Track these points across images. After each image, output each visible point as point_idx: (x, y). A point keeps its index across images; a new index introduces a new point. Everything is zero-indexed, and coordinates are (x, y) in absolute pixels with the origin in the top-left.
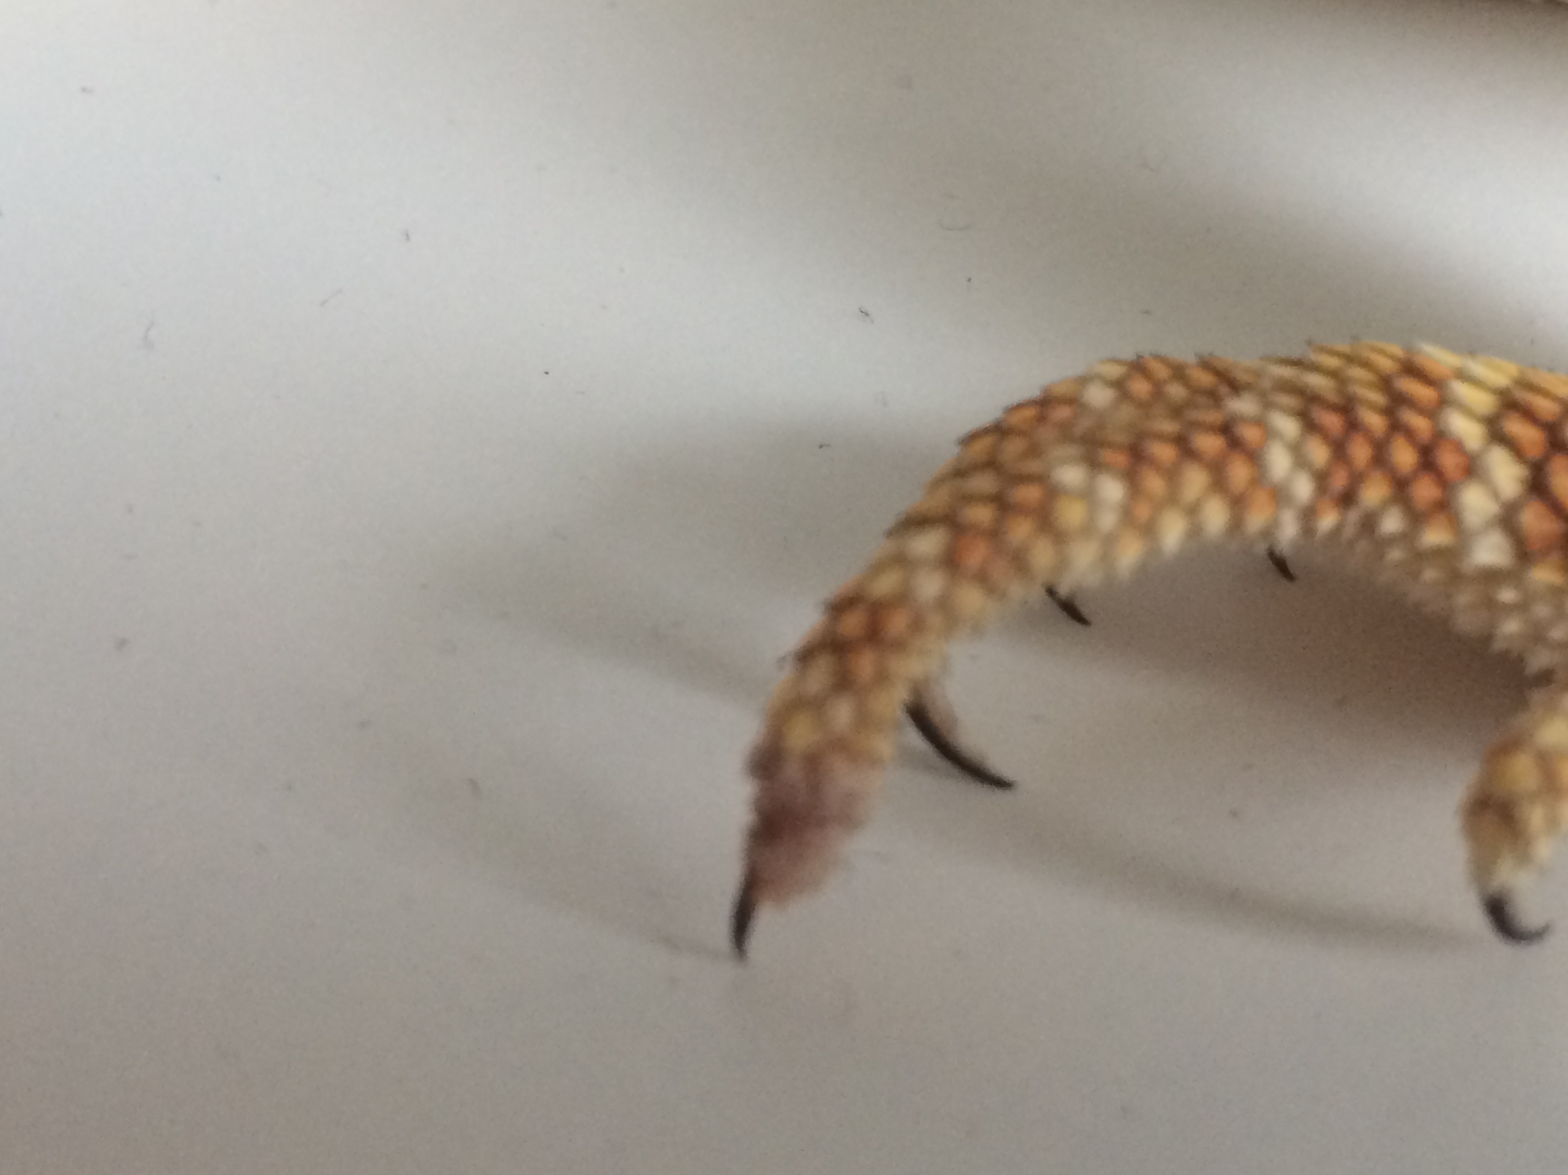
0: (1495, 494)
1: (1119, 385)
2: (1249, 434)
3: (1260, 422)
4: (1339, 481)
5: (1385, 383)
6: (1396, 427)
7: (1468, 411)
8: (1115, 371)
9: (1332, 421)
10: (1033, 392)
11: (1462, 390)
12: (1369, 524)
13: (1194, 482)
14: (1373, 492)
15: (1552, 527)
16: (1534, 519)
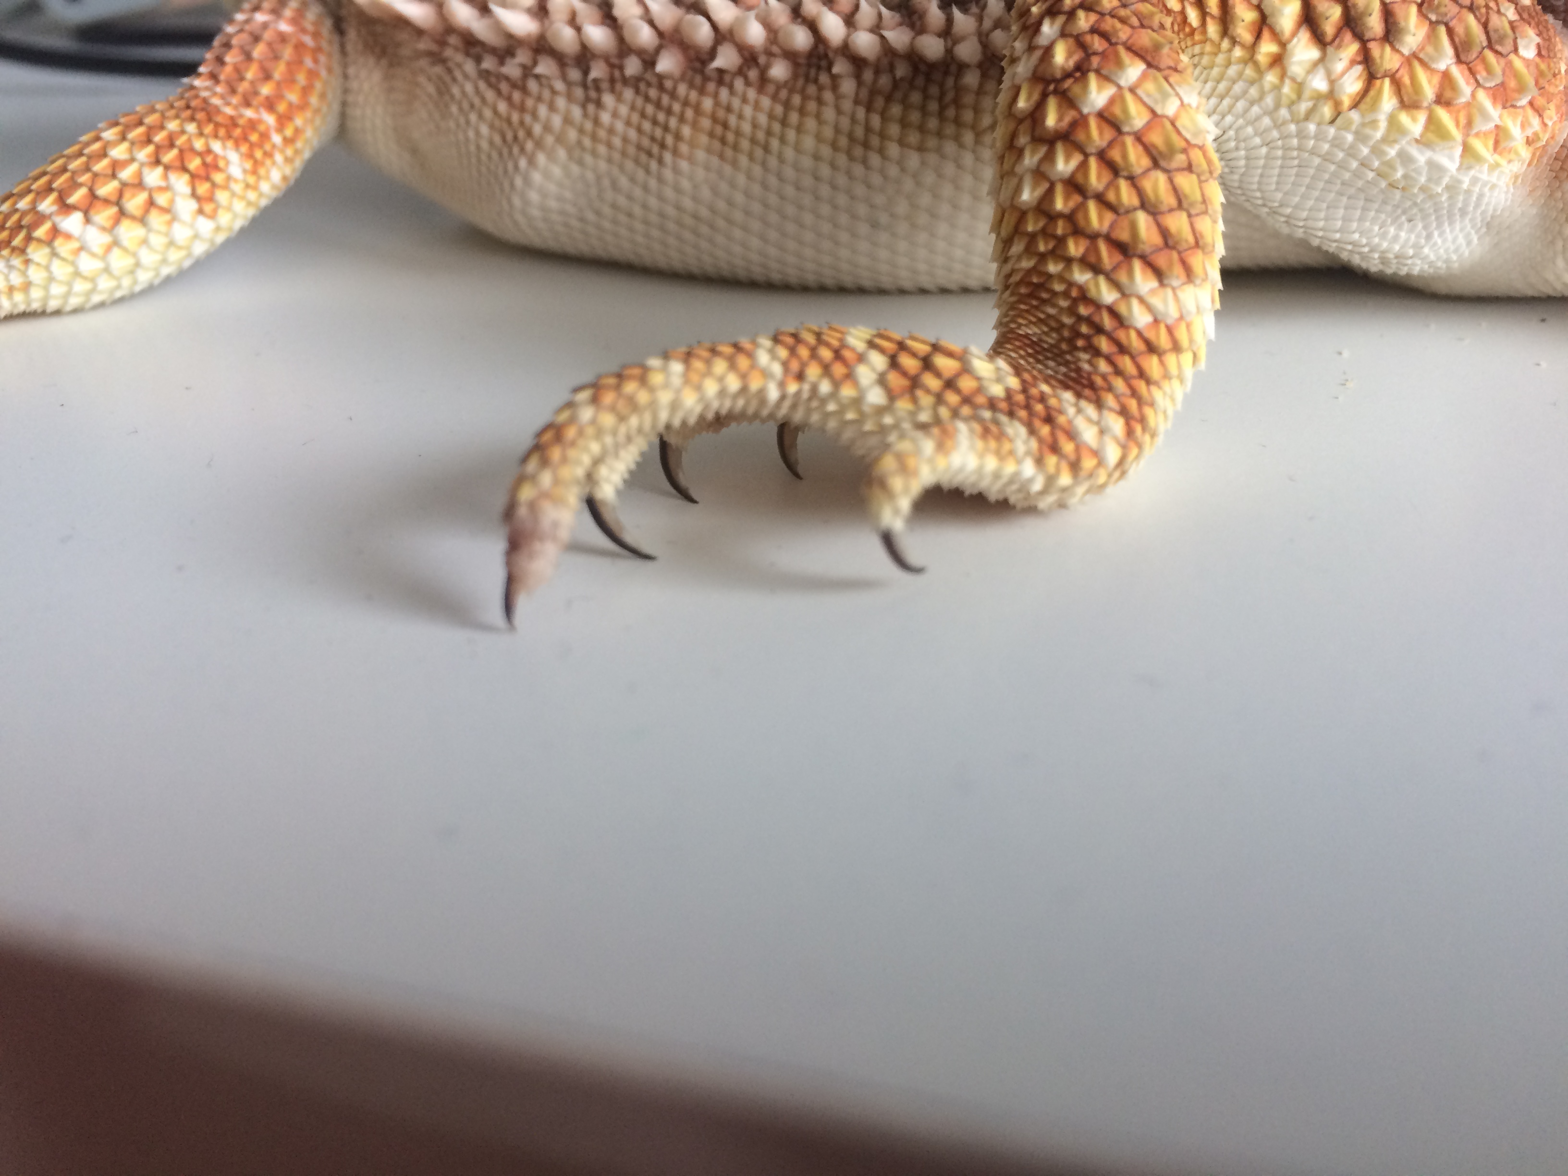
0: (873, 369)
2: (747, 346)
3: (753, 341)
4: (795, 366)
6: (821, 341)
7: (857, 337)
9: (789, 340)
11: (855, 333)
12: (814, 389)
13: (720, 366)
14: (813, 371)
15: (904, 382)
16: (895, 379)
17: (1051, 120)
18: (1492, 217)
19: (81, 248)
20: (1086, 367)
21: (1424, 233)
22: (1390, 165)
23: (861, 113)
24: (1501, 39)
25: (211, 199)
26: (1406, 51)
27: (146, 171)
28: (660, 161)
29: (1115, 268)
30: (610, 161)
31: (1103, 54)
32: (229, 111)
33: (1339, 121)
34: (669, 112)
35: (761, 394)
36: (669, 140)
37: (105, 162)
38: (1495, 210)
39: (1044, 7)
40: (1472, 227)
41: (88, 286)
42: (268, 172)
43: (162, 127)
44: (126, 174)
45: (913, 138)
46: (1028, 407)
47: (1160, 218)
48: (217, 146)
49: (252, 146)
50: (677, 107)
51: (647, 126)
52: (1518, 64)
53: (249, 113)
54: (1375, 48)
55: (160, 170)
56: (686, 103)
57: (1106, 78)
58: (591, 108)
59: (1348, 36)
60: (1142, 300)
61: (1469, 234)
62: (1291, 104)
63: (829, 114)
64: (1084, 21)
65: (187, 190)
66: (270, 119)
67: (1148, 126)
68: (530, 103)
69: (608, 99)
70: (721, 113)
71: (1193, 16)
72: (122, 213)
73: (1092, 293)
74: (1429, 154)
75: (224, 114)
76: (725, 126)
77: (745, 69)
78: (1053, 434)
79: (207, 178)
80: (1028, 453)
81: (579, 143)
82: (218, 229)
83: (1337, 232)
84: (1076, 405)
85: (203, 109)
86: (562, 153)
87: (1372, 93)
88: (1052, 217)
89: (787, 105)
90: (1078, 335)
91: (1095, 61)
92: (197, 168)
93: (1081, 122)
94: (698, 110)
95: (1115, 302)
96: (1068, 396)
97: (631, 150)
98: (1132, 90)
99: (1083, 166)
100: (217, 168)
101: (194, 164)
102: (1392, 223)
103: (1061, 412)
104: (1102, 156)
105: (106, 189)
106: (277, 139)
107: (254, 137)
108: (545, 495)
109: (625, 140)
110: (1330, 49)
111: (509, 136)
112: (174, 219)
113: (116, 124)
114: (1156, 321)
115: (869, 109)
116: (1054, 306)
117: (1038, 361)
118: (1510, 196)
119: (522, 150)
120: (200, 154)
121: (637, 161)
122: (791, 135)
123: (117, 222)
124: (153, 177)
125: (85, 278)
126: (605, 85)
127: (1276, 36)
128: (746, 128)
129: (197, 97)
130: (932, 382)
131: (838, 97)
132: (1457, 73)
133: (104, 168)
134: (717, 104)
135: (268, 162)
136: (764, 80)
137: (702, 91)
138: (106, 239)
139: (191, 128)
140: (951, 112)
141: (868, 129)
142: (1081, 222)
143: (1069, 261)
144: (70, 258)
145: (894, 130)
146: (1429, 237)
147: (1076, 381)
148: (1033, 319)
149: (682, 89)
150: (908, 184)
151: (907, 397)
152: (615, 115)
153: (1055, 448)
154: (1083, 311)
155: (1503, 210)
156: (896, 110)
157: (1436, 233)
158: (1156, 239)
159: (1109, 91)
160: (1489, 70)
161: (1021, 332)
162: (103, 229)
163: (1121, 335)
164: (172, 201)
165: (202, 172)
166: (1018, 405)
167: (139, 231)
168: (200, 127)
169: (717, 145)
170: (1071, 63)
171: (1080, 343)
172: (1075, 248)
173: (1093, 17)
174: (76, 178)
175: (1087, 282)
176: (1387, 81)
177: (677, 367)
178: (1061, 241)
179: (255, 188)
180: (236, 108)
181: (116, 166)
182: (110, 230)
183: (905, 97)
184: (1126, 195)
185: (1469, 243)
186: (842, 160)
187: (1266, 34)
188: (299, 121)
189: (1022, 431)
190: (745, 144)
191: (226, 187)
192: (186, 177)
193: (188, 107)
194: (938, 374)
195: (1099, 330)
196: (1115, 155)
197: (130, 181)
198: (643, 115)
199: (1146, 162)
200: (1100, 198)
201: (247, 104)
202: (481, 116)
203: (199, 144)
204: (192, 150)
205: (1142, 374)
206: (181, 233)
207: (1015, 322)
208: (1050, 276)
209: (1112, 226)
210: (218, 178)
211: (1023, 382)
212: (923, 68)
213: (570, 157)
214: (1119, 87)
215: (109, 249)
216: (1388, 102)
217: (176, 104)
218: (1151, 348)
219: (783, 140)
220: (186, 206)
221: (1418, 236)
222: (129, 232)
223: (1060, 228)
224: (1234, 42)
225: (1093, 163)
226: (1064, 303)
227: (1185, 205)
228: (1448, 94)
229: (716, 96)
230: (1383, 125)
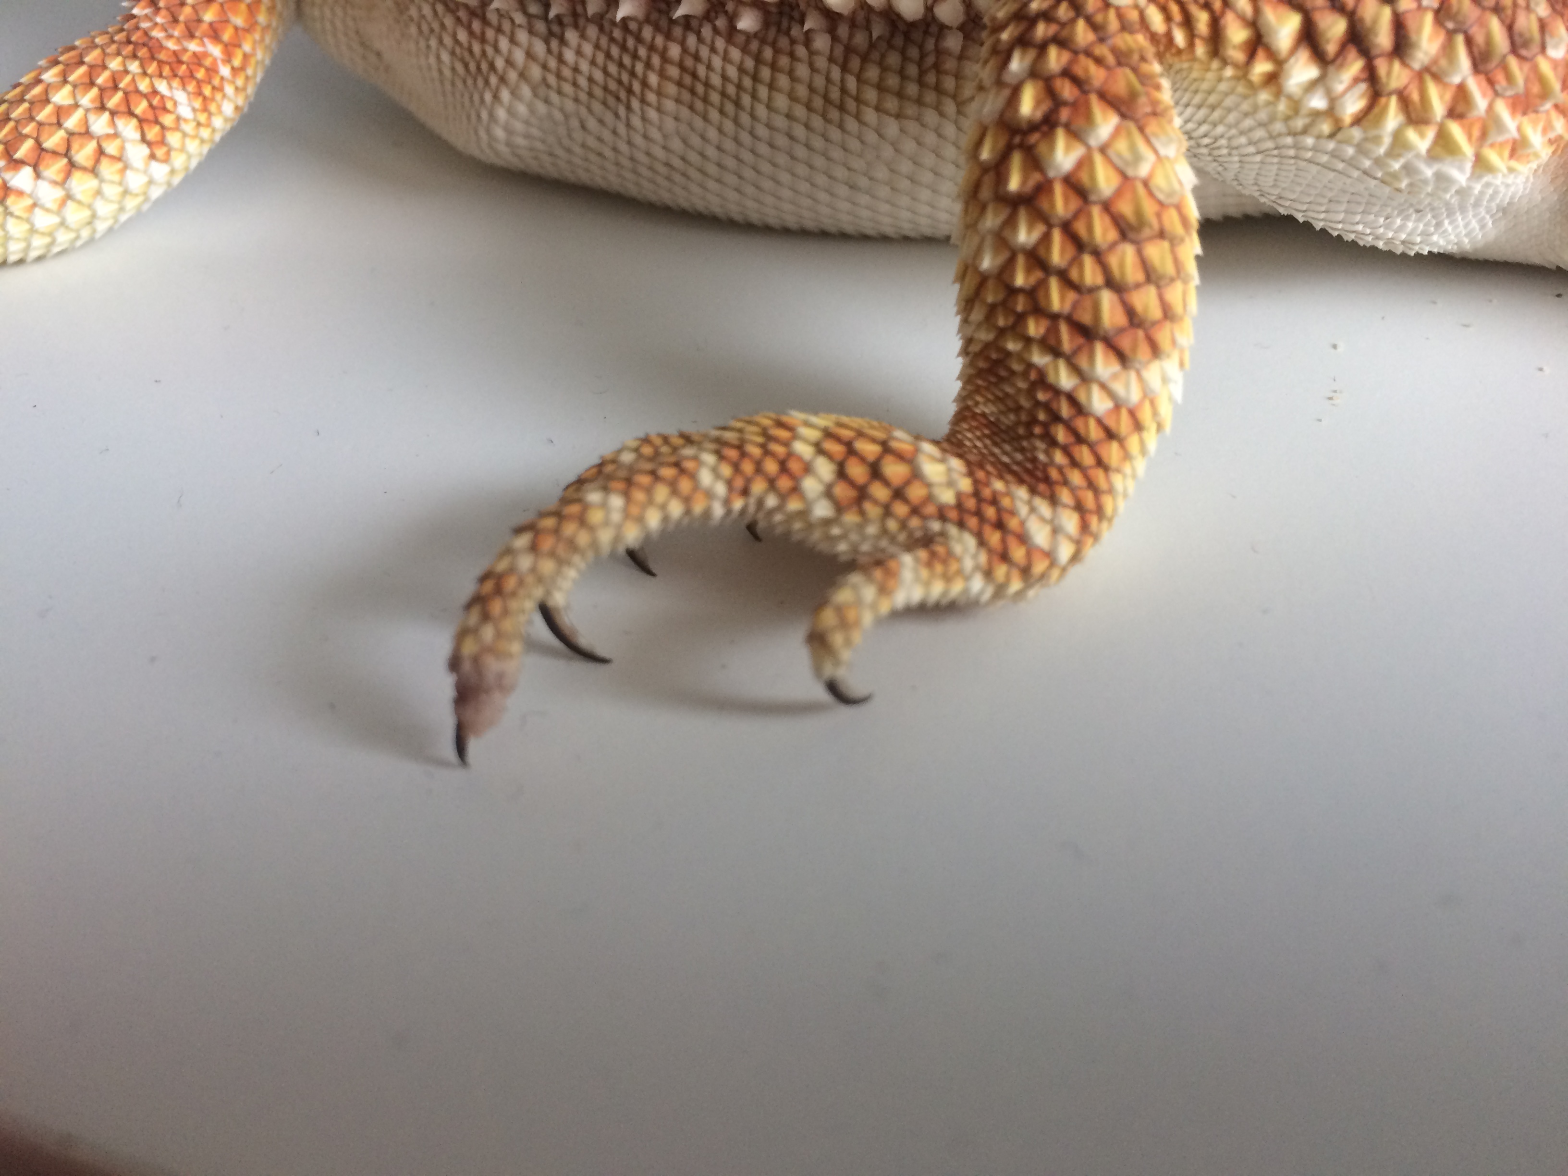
0: (820, 480)
1: (636, 450)
2: (689, 465)
3: (695, 458)
4: (739, 483)
5: (765, 433)
6: (767, 452)
7: (805, 441)
8: (634, 444)
9: (733, 454)
10: (596, 461)
11: (804, 431)
12: (760, 503)
13: (661, 492)
14: (758, 487)
15: (851, 493)
16: (842, 491)
17: (1014, 184)
18: (1509, 204)
19: (35, 205)
20: (1042, 457)
21: (1434, 222)
22: (1395, 176)
23: (836, 73)
24: (1526, 44)
25: (162, 142)
26: (1417, 66)
27: (92, 117)
28: (629, 108)
29: (1076, 351)
30: (576, 100)
31: (1074, 105)
32: (171, 45)
33: (1339, 136)
34: (635, 56)
35: (707, 514)
36: (636, 87)
37: (49, 109)
38: (1512, 198)
39: (1016, 33)
40: (1488, 212)
41: (47, 240)
42: (219, 107)
43: (104, 67)
44: (72, 122)
45: (891, 104)
46: (979, 513)
47: (1126, 296)
48: (162, 87)
49: (199, 83)
50: (642, 52)
51: (613, 69)
52: (1545, 67)
53: (193, 46)
54: (1381, 66)
55: (106, 115)
56: (652, 48)
57: (1076, 135)
58: (554, 44)
59: (1352, 53)
60: (1103, 387)
61: (1483, 219)
62: (1287, 119)
63: (802, 71)
64: (1055, 59)
65: (137, 136)
66: (216, 51)
67: (1118, 193)
68: (490, 34)
69: (571, 36)
70: (689, 62)
71: (1180, 38)
72: (72, 165)
73: (1051, 378)
74: (1436, 167)
75: (167, 49)
76: (694, 75)
77: (713, 14)
78: (1004, 541)
79: (157, 122)
80: (977, 568)
81: (544, 80)
82: (173, 172)
83: (1340, 222)
84: (1029, 503)
85: (144, 45)
86: (526, 91)
87: (1376, 110)
88: (1012, 291)
89: (758, 59)
90: (1034, 421)
91: (1064, 114)
92: (144, 112)
93: (1044, 188)
94: (665, 59)
95: (1075, 389)
96: (1022, 493)
97: (598, 92)
98: (1103, 150)
99: (1046, 238)
100: (165, 110)
101: (141, 107)
102: (1398, 215)
103: (1013, 513)
104: (1067, 228)
105: (54, 140)
106: (225, 71)
107: (201, 74)
108: (490, 650)
109: (591, 80)
110: (1331, 69)
111: (472, 67)
112: (126, 167)
113: (56, 63)
114: (1117, 407)
115: (844, 69)
116: (1013, 385)
117: (996, 444)
118: (1529, 185)
119: (487, 82)
120: (145, 96)
121: (604, 103)
122: (763, 92)
123: (68, 175)
124: (100, 124)
125: (43, 234)
126: (567, 20)
127: (1272, 55)
128: (716, 80)
129: (137, 28)
130: (880, 492)
131: (812, 53)
132: (1474, 86)
133: (49, 116)
134: (685, 50)
135: (218, 96)
136: (732, 31)
137: (668, 36)
138: (59, 193)
139: (134, 67)
140: (931, 78)
141: (844, 90)
142: (1042, 303)
143: (1028, 341)
144: (24, 215)
145: (871, 95)
146: (1438, 225)
147: (1030, 472)
148: (990, 396)
149: (647, 33)
150: (888, 152)
151: (855, 509)
152: (579, 53)
153: (1005, 557)
154: (1041, 396)
155: (1521, 197)
156: (873, 73)
157: (1446, 222)
158: (1121, 319)
159: (1078, 152)
160: (1509, 78)
161: (978, 411)
162: (55, 183)
163: (1079, 423)
164: (122, 149)
165: (150, 116)
166: (968, 512)
167: (92, 183)
168: (142, 66)
169: (686, 96)
170: (1039, 115)
171: (1037, 430)
172: (1034, 328)
173: (1066, 56)
174: (20, 129)
175: (1046, 365)
176: (1393, 102)
177: (617, 501)
178: (1021, 318)
179: (208, 125)
180: (179, 40)
181: (61, 113)
182: (62, 183)
183: (883, 56)
184: (1090, 274)
185: (1483, 227)
186: (817, 122)
187: (1261, 54)
188: (247, 47)
189: (970, 541)
190: (715, 97)
191: (177, 128)
192: (134, 122)
193: (129, 42)
194: (886, 483)
195: (1056, 418)
196: (1080, 227)
197: (77, 130)
198: (608, 56)
199: (1113, 235)
200: (1063, 275)
201: (191, 36)
202: (441, 42)
203: (144, 85)
204: (137, 91)
205: (1100, 463)
206: (135, 181)
207: (973, 399)
208: (1008, 354)
209: (1075, 306)
210: (168, 120)
211: (976, 482)
212: (902, 27)
213: (535, 95)
214: (1089, 148)
215: (63, 203)
216: (1393, 118)
217: (116, 38)
218: (1111, 435)
219: (754, 96)
220: (137, 153)
221: (1427, 225)
222: (81, 184)
223: (1020, 305)
224: (1225, 62)
225: (1057, 236)
226: (1022, 385)
227: (1153, 277)
228: (1460, 109)
229: (683, 43)
230: (1387, 140)
